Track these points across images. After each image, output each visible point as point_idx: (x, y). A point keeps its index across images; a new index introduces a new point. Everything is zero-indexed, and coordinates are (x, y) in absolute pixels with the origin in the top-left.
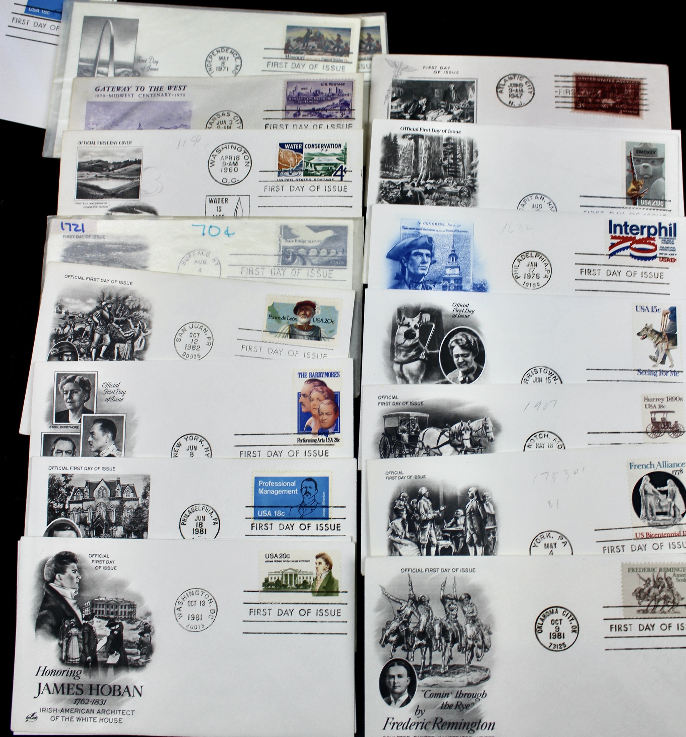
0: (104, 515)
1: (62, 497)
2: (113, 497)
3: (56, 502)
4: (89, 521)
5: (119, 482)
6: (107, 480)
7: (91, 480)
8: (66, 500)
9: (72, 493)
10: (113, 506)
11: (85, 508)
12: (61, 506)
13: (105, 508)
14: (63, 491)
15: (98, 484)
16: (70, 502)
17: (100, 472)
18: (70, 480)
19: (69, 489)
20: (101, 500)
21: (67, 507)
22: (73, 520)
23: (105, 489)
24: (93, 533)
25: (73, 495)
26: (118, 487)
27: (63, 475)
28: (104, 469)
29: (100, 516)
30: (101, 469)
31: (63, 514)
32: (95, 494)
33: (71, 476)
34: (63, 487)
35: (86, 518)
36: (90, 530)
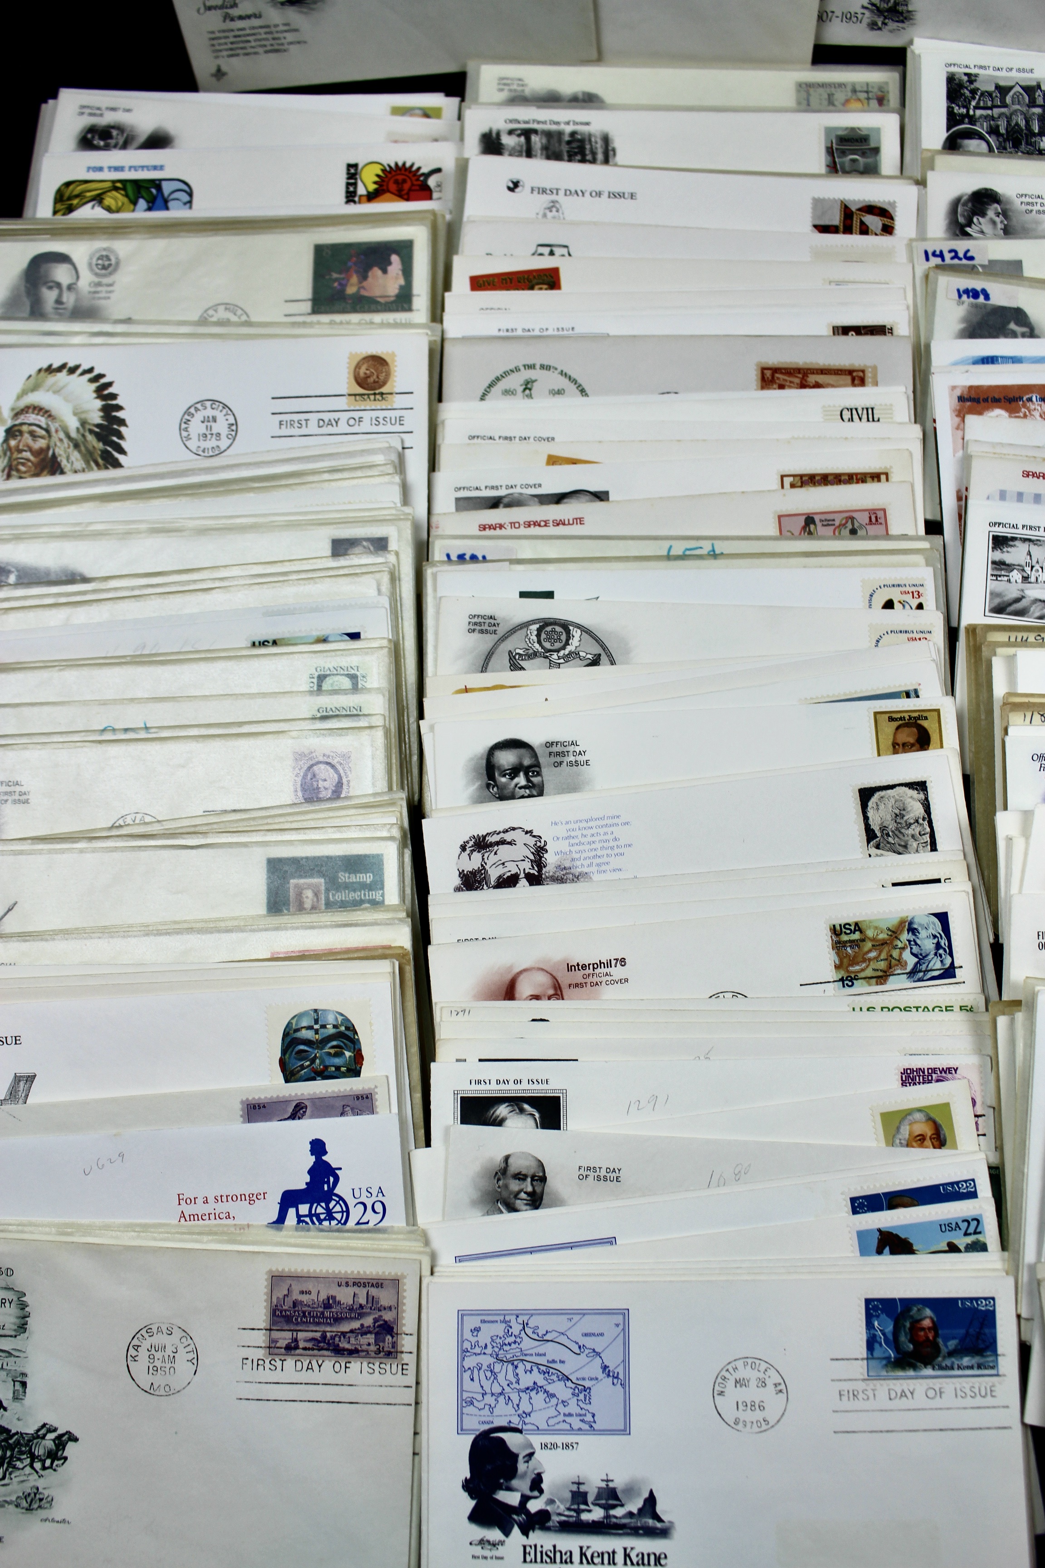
0: (1022, 124)
1: (965, 100)
2: (1032, 104)
3: (958, 106)
4: (1002, 130)
5: (1039, 86)
6: (1023, 84)
7: (1002, 83)
8: (970, 104)
9: (977, 97)
10: (1034, 114)
11: (996, 116)
12: (964, 111)
13: (1023, 117)
14: (967, 93)
15: (1011, 88)
16: (977, 107)
17: (1014, 74)
18: (975, 81)
19: (974, 92)
20: (1017, 107)
21: (971, 112)
22: (981, 128)
23: (1021, 94)
24: (1009, 145)
25: (979, 99)
26: (1039, 93)
27: (966, 74)
28: (1019, 70)
29: (1017, 124)
30: (1014, 71)
31: (966, 120)
32: (1008, 99)
33: (976, 75)
34: (966, 88)
35: (998, 127)
36: (1005, 141)
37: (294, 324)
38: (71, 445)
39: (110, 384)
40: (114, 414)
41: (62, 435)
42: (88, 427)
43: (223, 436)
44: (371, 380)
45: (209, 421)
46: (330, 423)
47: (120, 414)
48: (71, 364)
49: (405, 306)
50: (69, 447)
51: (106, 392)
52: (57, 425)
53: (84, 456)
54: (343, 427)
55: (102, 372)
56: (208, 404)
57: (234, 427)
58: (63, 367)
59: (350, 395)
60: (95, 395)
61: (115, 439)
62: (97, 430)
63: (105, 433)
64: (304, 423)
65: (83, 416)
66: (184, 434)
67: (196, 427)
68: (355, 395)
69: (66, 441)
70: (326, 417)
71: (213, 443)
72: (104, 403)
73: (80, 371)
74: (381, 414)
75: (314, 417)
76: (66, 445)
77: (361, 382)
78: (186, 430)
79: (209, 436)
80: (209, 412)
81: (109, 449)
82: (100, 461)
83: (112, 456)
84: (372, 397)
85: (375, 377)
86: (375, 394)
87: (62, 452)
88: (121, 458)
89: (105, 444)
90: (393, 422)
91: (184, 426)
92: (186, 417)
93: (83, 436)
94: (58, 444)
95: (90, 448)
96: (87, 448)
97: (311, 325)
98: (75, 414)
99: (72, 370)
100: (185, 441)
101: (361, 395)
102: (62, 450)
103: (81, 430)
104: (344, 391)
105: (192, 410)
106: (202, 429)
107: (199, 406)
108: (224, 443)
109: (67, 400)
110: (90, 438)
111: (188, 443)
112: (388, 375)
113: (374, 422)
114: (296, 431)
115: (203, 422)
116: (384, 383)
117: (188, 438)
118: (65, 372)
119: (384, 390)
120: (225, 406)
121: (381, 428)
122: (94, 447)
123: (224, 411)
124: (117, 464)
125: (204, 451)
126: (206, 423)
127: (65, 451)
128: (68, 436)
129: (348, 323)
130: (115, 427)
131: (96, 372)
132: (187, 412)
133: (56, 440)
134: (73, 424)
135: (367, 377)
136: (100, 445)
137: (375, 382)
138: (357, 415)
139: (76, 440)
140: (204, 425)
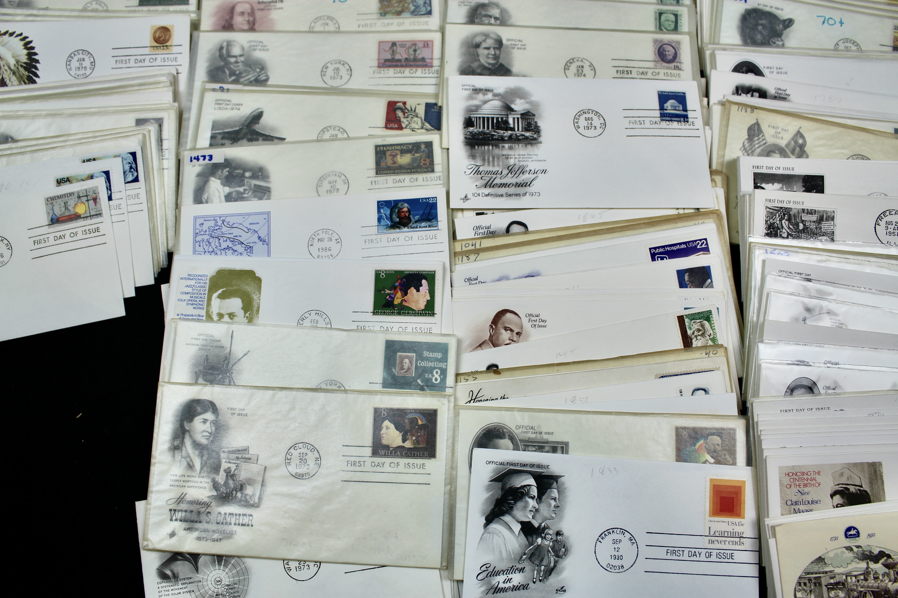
37: (130, 11)
38: (12, 73)
39: (31, 42)
40: (33, 57)
41: (6, 68)
42: (20, 64)
43: (88, 68)
44: (161, 39)
45: (81, 61)
46: (141, 61)
47: (36, 57)
48: (11, 31)
49: (186, 2)
50: (10, 74)
51: (29, 46)
52: (4, 62)
53: (18, 79)
54: (147, 63)
55: (27, 36)
56: (80, 52)
57: (93, 64)
58: (7, 32)
59: (151, 47)
60: (23, 47)
61: (34, 70)
62: (25, 65)
63: (29, 67)
64: (128, 61)
65: (17, 58)
66: (69, 67)
67: (75, 64)
68: (154, 47)
69: (8, 70)
70: (139, 58)
71: (83, 72)
72: (28, 51)
73: (15, 35)
74: (166, 56)
75: (133, 58)
76: (9, 73)
77: (157, 40)
78: (69, 65)
79: (81, 68)
80: (81, 56)
81: (31, 75)
82: (26, 81)
83: (32, 78)
84: (162, 48)
85: (163, 37)
86: (163, 46)
87: (6, 77)
88: (36, 79)
89: (28, 73)
90: (172, 60)
91: (68, 63)
92: (70, 58)
93: (18, 68)
94: (5, 72)
95: (21, 74)
96: (19, 75)
97: (139, 11)
98: (13, 57)
99: (11, 34)
100: (69, 70)
101: (157, 47)
102: (7, 75)
103: (17, 65)
104: (148, 45)
105: (73, 55)
106: (77, 64)
107: (76, 53)
108: (88, 72)
109: (9, 49)
110: (22, 70)
111: (70, 72)
112: (170, 36)
113: (163, 60)
114: (124, 65)
115: (78, 61)
116: (168, 41)
117: (70, 69)
118: (7, 35)
119: (168, 44)
120: (89, 53)
121: (166, 63)
122: (23, 74)
123: (89, 56)
124: (34, 82)
125: (78, 76)
126: (79, 62)
127: (8, 76)
128: (10, 68)
129: (157, 11)
130: (34, 63)
131: (23, 36)
132: (70, 56)
133: (4, 70)
134: (12, 62)
135: (160, 37)
136: (26, 73)
137: (163, 40)
138: (154, 57)
139: (14, 70)
140: (78, 63)
